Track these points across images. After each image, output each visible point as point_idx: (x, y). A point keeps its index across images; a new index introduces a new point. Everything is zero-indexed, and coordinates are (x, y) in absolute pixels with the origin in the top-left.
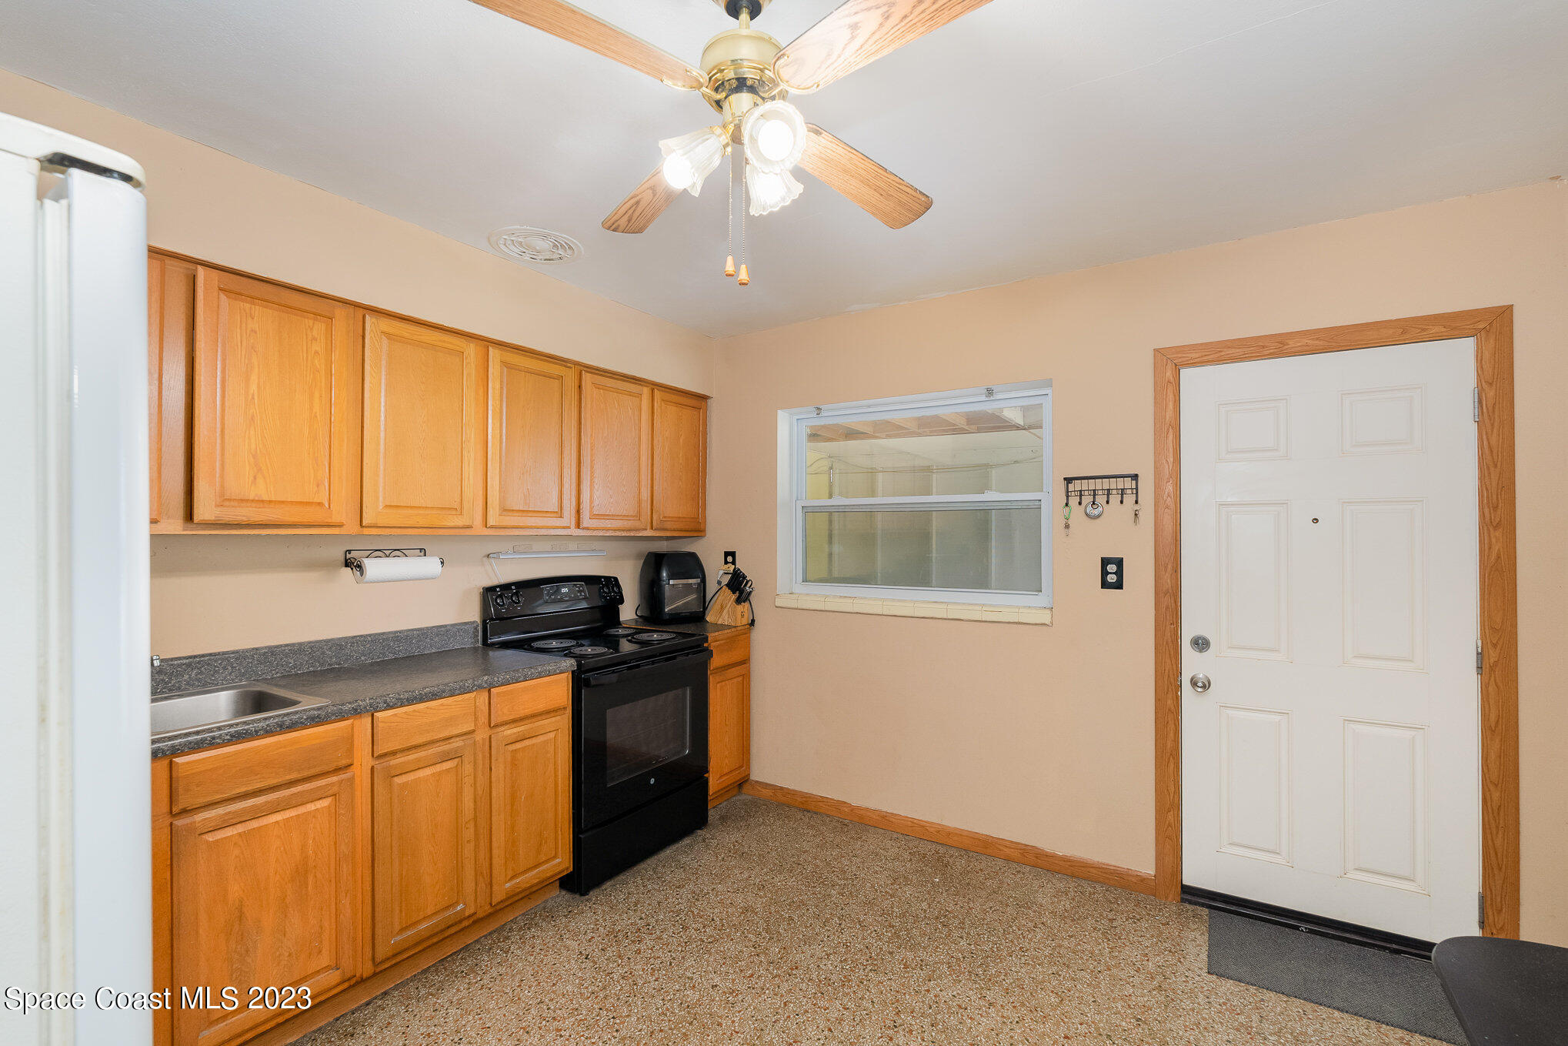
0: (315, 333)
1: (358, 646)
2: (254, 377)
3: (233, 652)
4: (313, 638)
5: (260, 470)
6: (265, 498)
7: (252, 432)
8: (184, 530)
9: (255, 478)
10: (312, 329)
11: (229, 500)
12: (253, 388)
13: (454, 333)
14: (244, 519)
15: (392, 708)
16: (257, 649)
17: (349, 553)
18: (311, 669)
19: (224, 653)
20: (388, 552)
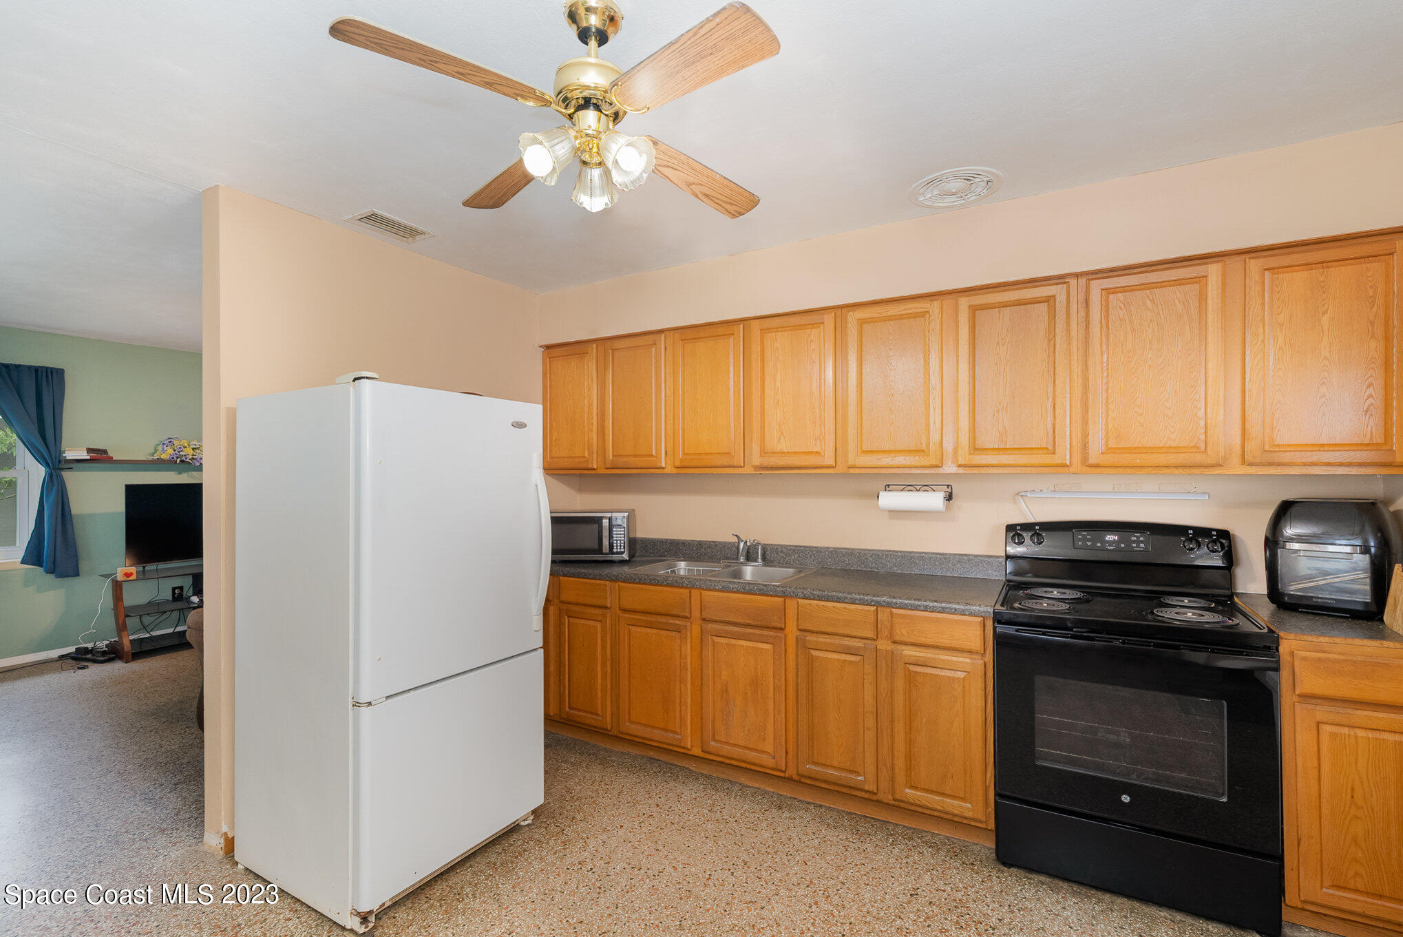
0: (812, 337)
1: (891, 559)
2: (778, 377)
3: (815, 547)
4: (862, 547)
5: (782, 433)
6: (785, 450)
7: (778, 410)
8: (755, 471)
9: (780, 438)
10: (810, 336)
11: (767, 453)
12: (778, 383)
13: (919, 297)
14: (774, 464)
15: (807, 598)
16: (828, 548)
17: (889, 487)
18: (859, 568)
19: (811, 547)
20: (918, 487)
